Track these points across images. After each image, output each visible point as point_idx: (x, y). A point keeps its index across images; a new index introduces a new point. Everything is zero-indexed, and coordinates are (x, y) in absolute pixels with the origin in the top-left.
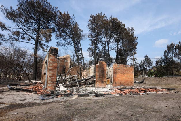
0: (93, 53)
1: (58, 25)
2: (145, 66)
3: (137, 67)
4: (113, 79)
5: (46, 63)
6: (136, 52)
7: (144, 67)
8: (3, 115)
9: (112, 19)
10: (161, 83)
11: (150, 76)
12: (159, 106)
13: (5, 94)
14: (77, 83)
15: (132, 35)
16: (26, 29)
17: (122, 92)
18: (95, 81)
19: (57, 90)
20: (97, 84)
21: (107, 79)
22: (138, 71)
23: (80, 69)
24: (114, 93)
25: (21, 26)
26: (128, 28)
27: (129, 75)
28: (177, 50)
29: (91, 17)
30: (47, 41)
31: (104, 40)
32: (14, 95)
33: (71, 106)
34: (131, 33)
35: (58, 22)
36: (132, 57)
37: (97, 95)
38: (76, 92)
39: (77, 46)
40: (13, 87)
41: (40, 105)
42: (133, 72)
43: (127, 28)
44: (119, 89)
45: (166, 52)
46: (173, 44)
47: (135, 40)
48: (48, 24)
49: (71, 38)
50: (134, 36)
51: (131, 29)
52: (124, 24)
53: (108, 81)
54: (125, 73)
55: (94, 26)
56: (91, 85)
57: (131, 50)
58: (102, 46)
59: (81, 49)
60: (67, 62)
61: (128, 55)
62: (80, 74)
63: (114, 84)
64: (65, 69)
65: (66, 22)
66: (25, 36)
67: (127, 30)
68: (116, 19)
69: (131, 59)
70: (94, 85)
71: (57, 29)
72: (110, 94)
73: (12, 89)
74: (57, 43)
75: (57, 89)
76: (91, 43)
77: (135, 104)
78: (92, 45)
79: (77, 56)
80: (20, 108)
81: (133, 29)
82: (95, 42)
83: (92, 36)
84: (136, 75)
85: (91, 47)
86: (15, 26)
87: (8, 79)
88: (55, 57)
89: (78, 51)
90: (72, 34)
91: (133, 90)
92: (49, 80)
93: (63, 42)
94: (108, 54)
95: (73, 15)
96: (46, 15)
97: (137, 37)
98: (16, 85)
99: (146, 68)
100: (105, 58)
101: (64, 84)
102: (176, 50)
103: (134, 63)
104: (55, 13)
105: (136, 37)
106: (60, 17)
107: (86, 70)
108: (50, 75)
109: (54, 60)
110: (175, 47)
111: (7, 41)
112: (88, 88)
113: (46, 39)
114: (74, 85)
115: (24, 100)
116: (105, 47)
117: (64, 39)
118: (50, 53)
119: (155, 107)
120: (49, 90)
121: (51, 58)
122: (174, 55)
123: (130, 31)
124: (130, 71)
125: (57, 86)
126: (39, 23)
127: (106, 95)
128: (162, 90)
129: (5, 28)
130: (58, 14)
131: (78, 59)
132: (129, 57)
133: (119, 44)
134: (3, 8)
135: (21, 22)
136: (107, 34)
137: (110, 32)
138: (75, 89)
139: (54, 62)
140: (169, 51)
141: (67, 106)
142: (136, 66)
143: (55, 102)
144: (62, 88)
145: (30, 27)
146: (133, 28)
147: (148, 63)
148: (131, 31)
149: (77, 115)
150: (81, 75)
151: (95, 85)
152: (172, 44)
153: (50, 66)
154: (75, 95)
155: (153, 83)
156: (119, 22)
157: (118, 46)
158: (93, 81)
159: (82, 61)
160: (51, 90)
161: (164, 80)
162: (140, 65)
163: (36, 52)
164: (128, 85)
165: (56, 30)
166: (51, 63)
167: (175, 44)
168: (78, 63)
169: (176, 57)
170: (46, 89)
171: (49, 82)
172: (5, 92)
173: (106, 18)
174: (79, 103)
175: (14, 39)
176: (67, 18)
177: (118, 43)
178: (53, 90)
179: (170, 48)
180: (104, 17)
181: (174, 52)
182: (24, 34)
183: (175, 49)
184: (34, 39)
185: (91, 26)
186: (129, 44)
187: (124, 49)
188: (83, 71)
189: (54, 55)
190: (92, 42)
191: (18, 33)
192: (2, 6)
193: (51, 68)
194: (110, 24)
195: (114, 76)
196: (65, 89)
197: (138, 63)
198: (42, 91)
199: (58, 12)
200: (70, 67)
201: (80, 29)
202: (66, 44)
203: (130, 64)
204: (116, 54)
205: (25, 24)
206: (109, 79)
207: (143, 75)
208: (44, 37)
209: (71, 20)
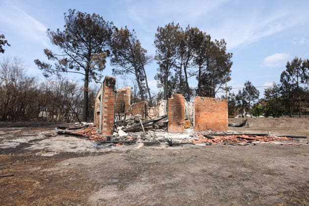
0: (162, 82)
1: (114, 46)
2: (247, 98)
3: (233, 100)
4: (194, 121)
5: (100, 98)
6: (230, 77)
7: (244, 102)
8: (53, 166)
9: (190, 30)
10: (277, 127)
11: (256, 116)
12: (277, 164)
13: (53, 139)
14: (142, 125)
15: (223, 51)
16: (75, 54)
17: (210, 141)
18: (167, 123)
19: (114, 136)
20: (171, 128)
21: (186, 120)
22: (235, 107)
23: (146, 106)
24: (197, 142)
25: (69, 52)
26: (216, 40)
27: (219, 114)
28: (307, 69)
29: (158, 30)
30: (101, 69)
31: (178, 61)
32: (63, 140)
33: (136, 158)
34: (221, 48)
35: (113, 42)
36: (224, 86)
37: (171, 144)
38: (141, 139)
39: (140, 73)
40: (61, 130)
41: (94, 156)
42: (227, 109)
43: (214, 42)
44: (204, 136)
45: (284, 74)
46: (299, 59)
47: (228, 59)
48: (101, 46)
49: (131, 62)
50: (227, 52)
51: (221, 42)
52: (209, 36)
53: (187, 123)
54: (213, 110)
55: (163, 43)
56: (161, 130)
57: (221, 75)
58: (175, 70)
59: (146, 77)
60: (127, 97)
61: (217, 83)
62: (146, 112)
63: (197, 128)
64: (124, 106)
65: (124, 41)
66: (73, 64)
67: (214, 44)
68: (196, 29)
69: (222, 88)
70: (166, 128)
71: (113, 52)
72: (190, 143)
73: (60, 134)
74: (112, 71)
75: (115, 134)
76: (159, 68)
77: (233, 159)
78: (161, 70)
79: (140, 88)
80: (72, 157)
81: (224, 42)
82: (165, 66)
83: (160, 56)
84: (231, 114)
85: (159, 73)
87: (55, 120)
88: (112, 90)
89: (141, 80)
90: (133, 56)
91: (227, 137)
92: (105, 122)
93: (120, 68)
94: (185, 82)
95: (134, 30)
96: (99, 34)
97: (232, 54)
98: (64, 128)
99: (248, 102)
100: (181, 89)
101: (123, 127)
102: (304, 70)
103: (228, 95)
104: (110, 30)
105: (229, 54)
106: (116, 35)
107: (153, 108)
108: (106, 115)
109: (110, 94)
110: (301, 65)
111: (54, 72)
112: (158, 133)
113: (99, 67)
114: (138, 129)
115: (75, 148)
116: (180, 72)
117: (121, 65)
118: (105, 84)
119: (271, 166)
120: (105, 135)
121: (106, 91)
122: (302, 79)
123: (218, 45)
124: (222, 108)
125: (115, 130)
126: (90, 46)
127: (185, 144)
128: (280, 138)
129: (52, 56)
130: (113, 31)
131: (142, 92)
132: (218, 85)
133: (202, 67)
134: (49, 32)
135: (69, 47)
136: (182, 53)
137: (187, 50)
138: (139, 135)
139: (110, 97)
140: (290, 73)
141: (130, 158)
142: (230, 100)
143: (113, 152)
144: (122, 133)
145: (79, 53)
146: (223, 40)
147: (252, 93)
148: (220, 44)
149: (144, 171)
150: (147, 115)
151: (167, 129)
152: (296, 61)
153: (106, 103)
154: (139, 142)
155: (263, 126)
156: (201, 32)
157: (200, 70)
158: (164, 123)
159: (148, 94)
160: (107, 135)
161: (283, 121)
162: (238, 98)
163: (86, 85)
164: (219, 129)
165: (111, 53)
166: (106, 98)
167: (303, 59)
168: (142, 97)
169: (305, 81)
170: (101, 134)
171: (105, 124)
172: (53, 136)
173: (180, 30)
174: (147, 155)
175: (61, 70)
176: (126, 34)
177: (200, 64)
178: (110, 136)
179: (293, 67)
180: (177, 28)
181: (301, 73)
182: (72, 62)
183: (303, 68)
184: (84, 67)
185: (158, 43)
186: (218, 65)
187: (210, 74)
188: (149, 109)
189: (110, 87)
190: (161, 66)
191: (65, 61)
192: (49, 30)
193: (106, 106)
194: (186, 38)
195: (195, 116)
196: (126, 134)
197: (234, 95)
198: (96, 137)
199: (113, 28)
200: (131, 104)
201: (143, 49)
202: (124, 71)
203: (220, 97)
204: (197, 82)
205: (73, 49)
206: (189, 121)
207: (244, 114)
208: (97, 63)
209: (130, 37)
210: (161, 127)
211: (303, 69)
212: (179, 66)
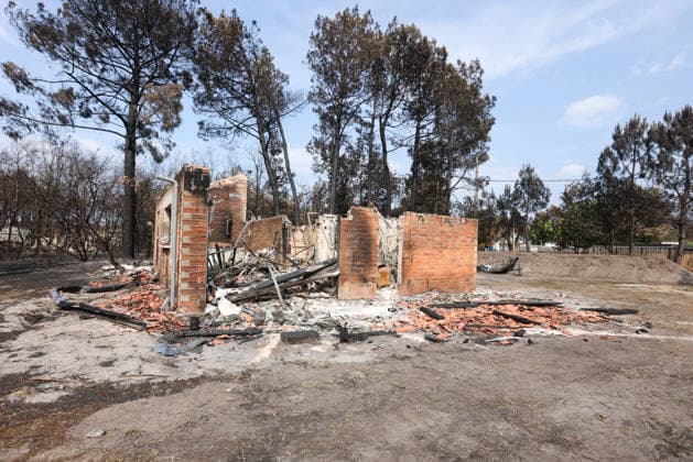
0: (325, 159)
1: (202, 59)
2: (522, 206)
3: (490, 209)
4: (400, 266)
5: (168, 210)
6: (488, 153)
7: (515, 213)
9: (398, 33)
11: (538, 244)
13: (50, 329)
14: (277, 286)
15: (475, 90)
16: (95, 80)
17: (433, 324)
18: (336, 278)
19: (208, 314)
20: (345, 289)
21: (380, 267)
22: (493, 225)
23: (284, 229)
24: (406, 327)
25: (78, 73)
26: (459, 62)
27: (459, 253)
28: (656, 145)
29: (317, 24)
30: (168, 127)
31: (366, 109)
33: (266, 400)
34: (470, 82)
35: (201, 50)
36: (471, 174)
37: (346, 336)
38: (275, 321)
39: (270, 134)
43: (456, 65)
44: (422, 309)
45: (606, 154)
46: (640, 122)
47: (485, 110)
48: (167, 61)
49: (248, 106)
50: (483, 93)
51: (471, 67)
52: (444, 49)
53: (384, 275)
54: (445, 244)
55: (329, 59)
56: (323, 294)
57: (466, 147)
58: (359, 131)
59: (284, 145)
60: (237, 201)
61: (455, 166)
62: (284, 246)
63: (405, 287)
64: (231, 224)
65: (228, 49)
66: (91, 106)
67: (454, 70)
68: (413, 30)
69: (468, 180)
70: (333, 290)
71: (200, 78)
72: (390, 333)
74: (198, 126)
75: (210, 309)
76: (319, 122)
78: (323, 128)
79: (271, 173)
81: (478, 68)
82: (334, 118)
83: (321, 94)
85: (319, 135)
86: (59, 74)
87: (45, 251)
88: (201, 200)
89: (273, 153)
90: (252, 91)
91: (471, 313)
92: (184, 280)
94: (380, 162)
95: (254, 22)
96: (160, 26)
97: (494, 98)
98: (75, 289)
99: (523, 214)
100: (371, 178)
101: (229, 290)
102: (649, 148)
103: (480, 197)
104: (191, 17)
105: (487, 98)
106: (209, 33)
107: (303, 227)
108: (186, 263)
109: (197, 210)
110: (645, 135)
112: (315, 302)
113: (165, 120)
114: (266, 295)
115: (111, 362)
116: (370, 137)
117: (222, 113)
118: (183, 185)
120: (184, 314)
121: (186, 204)
122: (642, 168)
123: (465, 75)
125: (211, 298)
126: (137, 58)
127: (377, 334)
129: (28, 83)
130: (200, 19)
132: (459, 172)
133: (424, 127)
134: (14, 10)
135: (75, 56)
136: (376, 89)
137: (389, 80)
138: (268, 309)
139: (195, 220)
140: (619, 152)
141: (252, 400)
142: (485, 208)
144: (227, 309)
145: (105, 74)
146: (477, 62)
147: (532, 195)
148: (468, 72)
150: (287, 250)
151: (336, 292)
152: (633, 124)
153: (185, 222)
154: (269, 332)
156: (425, 39)
157: (418, 133)
158: (329, 278)
160: (191, 313)
161: (593, 261)
162: (501, 205)
163: (130, 167)
164: (456, 288)
165: (195, 78)
169: (648, 175)
170: (174, 309)
171: (184, 286)
172: (47, 319)
173: (373, 27)
175: (58, 121)
176: (232, 31)
177: (419, 120)
178: (198, 313)
179: (626, 138)
180: (365, 22)
181: (642, 153)
182: (87, 101)
183: (647, 142)
184: (120, 116)
185: (317, 61)
186: (461, 124)
187: (440, 143)
188: (294, 231)
189: (195, 192)
190: (324, 117)
191: (66, 97)
192: (12, 4)
193: (187, 239)
194: (387, 50)
195: (403, 259)
196: (236, 310)
197: (493, 197)
198: (162, 318)
199: (199, 14)
200: (248, 219)
201: (279, 72)
202: (230, 128)
203: (462, 201)
204: (410, 161)
205: (89, 63)
206: (387, 269)
207: (513, 240)
208: (155, 111)
209: (245, 40)
210: (321, 288)
211: (647, 145)
212: (369, 120)
